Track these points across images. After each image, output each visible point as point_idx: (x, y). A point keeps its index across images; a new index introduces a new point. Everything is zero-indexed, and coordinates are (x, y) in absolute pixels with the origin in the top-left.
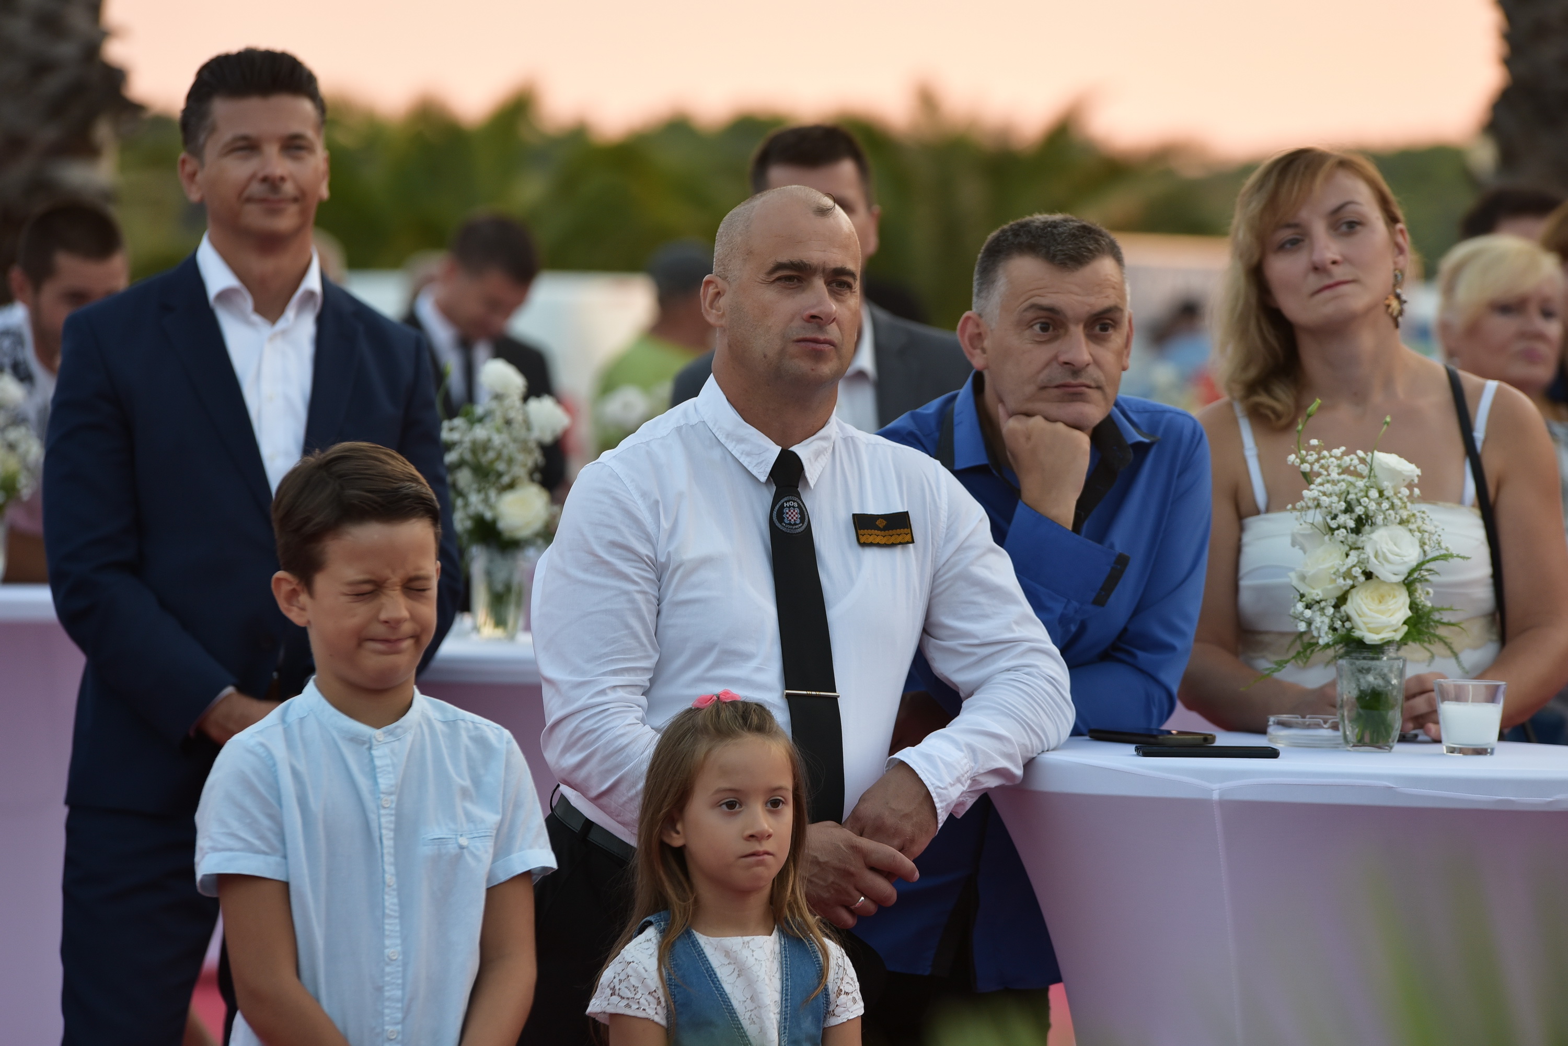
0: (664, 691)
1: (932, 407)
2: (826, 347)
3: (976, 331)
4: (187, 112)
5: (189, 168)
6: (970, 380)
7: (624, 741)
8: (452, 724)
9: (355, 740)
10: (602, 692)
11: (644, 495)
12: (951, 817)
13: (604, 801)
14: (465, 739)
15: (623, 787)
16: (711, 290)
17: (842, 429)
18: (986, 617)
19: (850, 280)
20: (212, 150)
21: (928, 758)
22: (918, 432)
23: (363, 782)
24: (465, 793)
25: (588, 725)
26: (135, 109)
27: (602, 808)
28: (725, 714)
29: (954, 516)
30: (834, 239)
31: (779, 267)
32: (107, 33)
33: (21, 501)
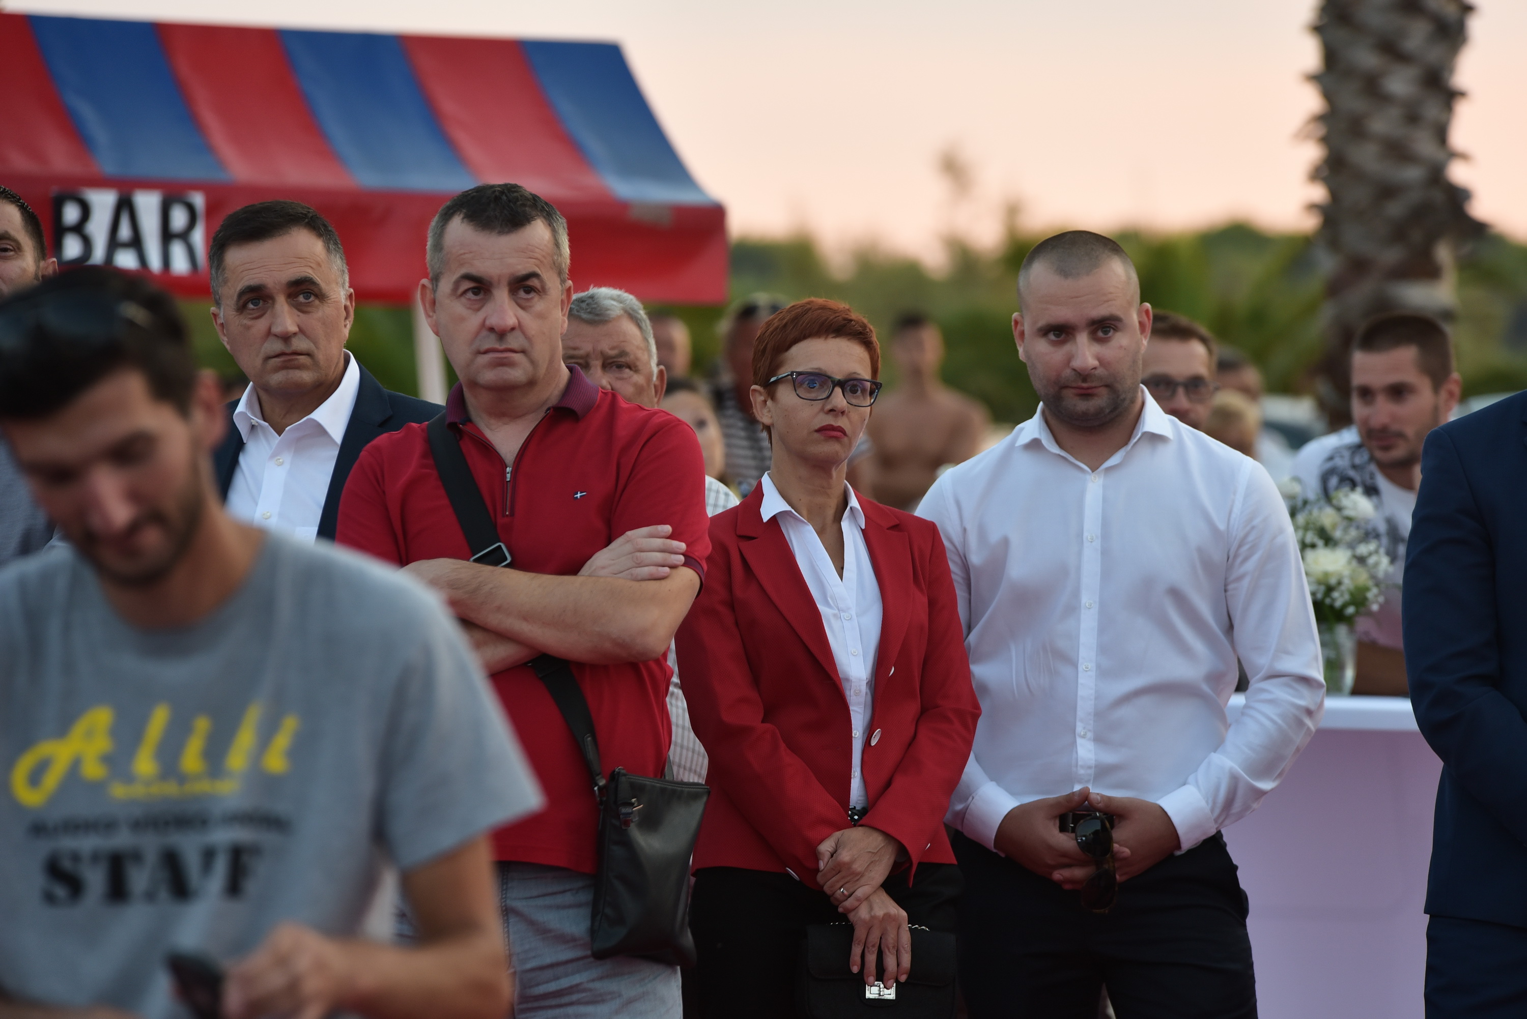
26: (1478, 230)
32: (1454, 155)
33: (1370, 614)
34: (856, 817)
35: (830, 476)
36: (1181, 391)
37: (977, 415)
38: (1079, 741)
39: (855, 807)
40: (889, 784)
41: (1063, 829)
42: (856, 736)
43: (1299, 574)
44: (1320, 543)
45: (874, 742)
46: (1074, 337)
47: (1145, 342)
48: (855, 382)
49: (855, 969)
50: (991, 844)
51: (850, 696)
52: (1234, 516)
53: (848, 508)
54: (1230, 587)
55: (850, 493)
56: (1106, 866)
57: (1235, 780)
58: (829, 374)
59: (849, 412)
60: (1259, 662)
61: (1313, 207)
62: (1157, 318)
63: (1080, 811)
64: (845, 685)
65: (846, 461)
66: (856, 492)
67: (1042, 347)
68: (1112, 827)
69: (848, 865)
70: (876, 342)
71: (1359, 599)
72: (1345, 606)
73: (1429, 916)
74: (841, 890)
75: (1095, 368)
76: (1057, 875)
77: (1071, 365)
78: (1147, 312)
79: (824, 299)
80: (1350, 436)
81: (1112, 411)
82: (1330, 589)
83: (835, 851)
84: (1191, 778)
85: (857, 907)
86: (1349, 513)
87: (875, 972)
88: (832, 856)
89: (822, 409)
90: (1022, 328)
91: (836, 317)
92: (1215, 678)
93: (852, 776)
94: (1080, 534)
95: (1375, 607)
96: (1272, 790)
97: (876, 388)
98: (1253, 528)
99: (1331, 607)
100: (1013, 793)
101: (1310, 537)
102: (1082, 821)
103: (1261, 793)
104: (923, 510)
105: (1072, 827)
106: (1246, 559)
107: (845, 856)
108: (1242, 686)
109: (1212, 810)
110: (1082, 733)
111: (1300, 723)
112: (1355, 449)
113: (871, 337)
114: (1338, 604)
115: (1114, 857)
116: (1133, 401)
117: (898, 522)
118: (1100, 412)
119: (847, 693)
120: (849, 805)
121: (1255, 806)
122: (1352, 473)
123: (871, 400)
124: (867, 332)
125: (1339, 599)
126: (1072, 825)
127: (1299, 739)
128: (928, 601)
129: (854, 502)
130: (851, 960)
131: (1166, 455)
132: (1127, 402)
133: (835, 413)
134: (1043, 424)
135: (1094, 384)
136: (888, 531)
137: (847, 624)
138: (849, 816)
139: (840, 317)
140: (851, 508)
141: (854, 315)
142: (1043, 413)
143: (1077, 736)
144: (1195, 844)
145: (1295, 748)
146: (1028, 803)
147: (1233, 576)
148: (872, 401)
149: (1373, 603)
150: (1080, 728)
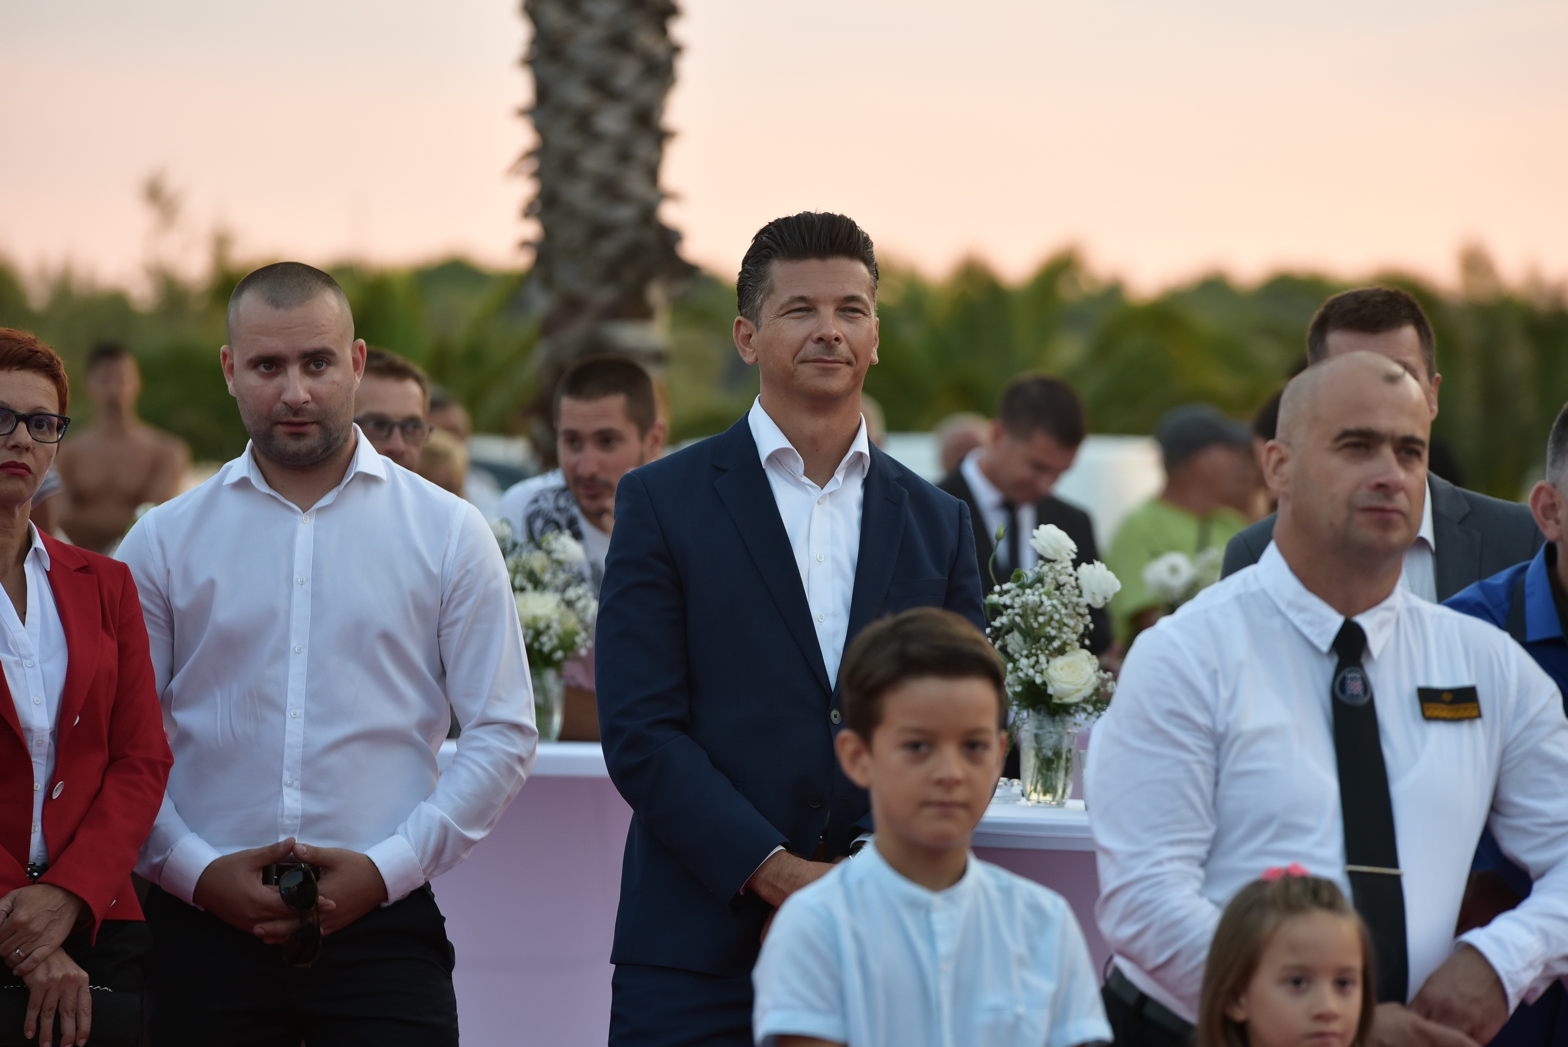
0: (1222, 864)
1: (1501, 577)
2: (1396, 517)
3: (1549, 501)
4: (745, 274)
5: (743, 331)
6: (1542, 551)
7: (1181, 914)
8: (1007, 892)
9: (914, 905)
10: (1159, 863)
11: (1203, 663)
12: (1523, 1005)
13: (1161, 974)
14: (1020, 907)
15: (1181, 960)
16: (1274, 457)
17: (1406, 599)
18: (1556, 795)
19: (1419, 448)
20: (768, 310)
21: (1499, 941)
22: (1487, 603)
23: (922, 947)
24: (1021, 961)
25: (1145, 896)
26: (690, 271)
27: (1160, 982)
28: (1296, 889)
29: (1524, 690)
30: (1403, 406)
31: (1346, 434)
32: (664, 196)
33: (578, 658)
34: (36, 874)
35: (13, 514)
36: (397, 431)
37: (179, 452)
38: (286, 790)
39: (35, 863)
40: (71, 838)
41: (266, 881)
42: (38, 789)
43: (513, 619)
44: (529, 586)
45: (55, 796)
46: (286, 370)
47: (358, 380)
48: (41, 417)
49: (30, 1035)
50: (189, 899)
51: (32, 747)
52: (448, 560)
53: (32, 549)
54: (443, 632)
55: (34, 533)
56: (311, 919)
57: (445, 829)
58: (12, 408)
59: (35, 448)
60: (473, 709)
61: (525, 244)
62: (371, 355)
63: (285, 862)
64: (27, 736)
65: (31, 499)
66: (40, 530)
67: (252, 379)
68: (318, 879)
69: (24, 925)
70: (64, 375)
71: (567, 643)
72: (553, 650)
73: (615, 965)
74: (17, 952)
75: (307, 402)
76: (259, 929)
77: (282, 398)
78: (361, 348)
79: (8, 329)
80: (555, 479)
81: (324, 451)
82: (538, 634)
83: (12, 911)
84: (400, 828)
85: (33, 969)
86: (556, 556)
87: (51, 1036)
88: (8, 915)
89: (5, 445)
90: (231, 361)
91: (20, 348)
92: (427, 727)
93: (32, 831)
94: (290, 577)
95: (583, 652)
96: (482, 839)
97: (63, 423)
98: (468, 572)
99: (540, 651)
100: (214, 845)
101: (520, 580)
102: (286, 873)
103: (470, 843)
104: (120, 553)
105: (275, 879)
106: (460, 604)
107: (22, 915)
108: (454, 732)
109: (421, 861)
110: (289, 782)
111: (512, 771)
112: (560, 492)
113: (59, 369)
114: (546, 649)
115: (319, 909)
116: (346, 440)
117: (87, 564)
118: (312, 451)
119: (29, 744)
120: (29, 862)
121: (465, 856)
122: (556, 516)
123: (58, 435)
124: (55, 364)
125: (547, 643)
126: (276, 877)
127: (511, 788)
128: (118, 647)
129: (38, 543)
130: (25, 1025)
131: (380, 496)
132: (340, 442)
133: (18, 449)
134: (252, 462)
135: (305, 419)
136: (75, 573)
137: (29, 672)
138: (28, 873)
139: (25, 348)
140: (35, 549)
141: (40, 346)
142: (252, 450)
143: (283, 785)
144: (403, 896)
145: (506, 796)
146: (230, 855)
147: (447, 620)
148: (60, 436)
149: (582, 647)
150: (286, 777)
